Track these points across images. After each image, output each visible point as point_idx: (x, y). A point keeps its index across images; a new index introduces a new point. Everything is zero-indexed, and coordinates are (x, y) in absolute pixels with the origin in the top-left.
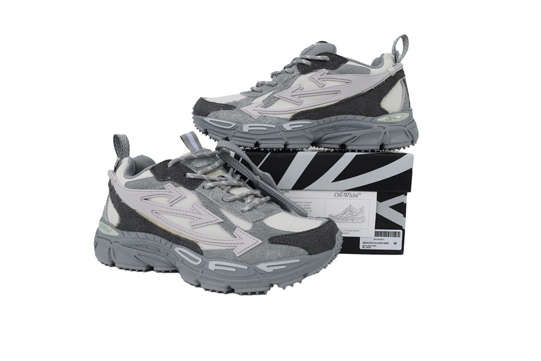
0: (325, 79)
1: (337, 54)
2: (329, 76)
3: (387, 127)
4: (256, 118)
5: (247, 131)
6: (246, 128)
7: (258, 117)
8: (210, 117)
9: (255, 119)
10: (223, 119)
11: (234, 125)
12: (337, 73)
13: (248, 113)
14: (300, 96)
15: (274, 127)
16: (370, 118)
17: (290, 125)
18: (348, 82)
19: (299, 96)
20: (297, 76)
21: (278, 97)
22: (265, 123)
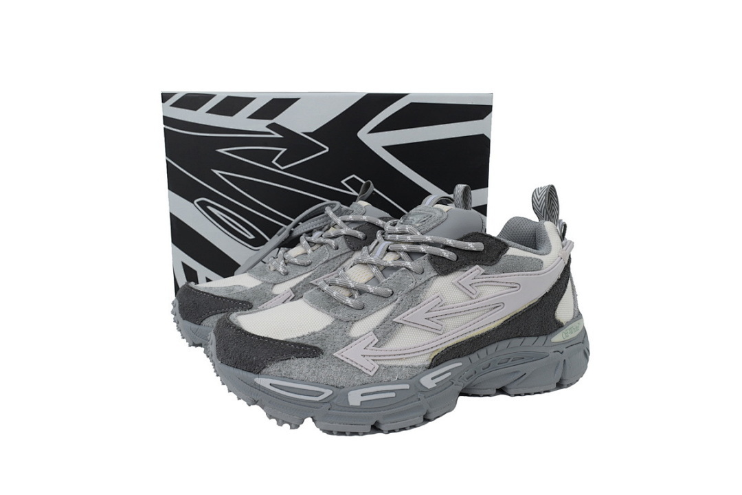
0: (479, 284)
1: (488, 233)
2: (486, 278)
3: (564, 349)
4: (372, 374)
5: (359, 404)
6: (355, 398)
7: (375, 370)
8: (268, 375)
9: (370, 376)
10: (302, 381)
11: (328, 392)
12: (496, 272)
13: (354, 365)
14: (440, 318)
15: (407, 386)
16: (542, 339)
17: (432, 379)
18: (514, 286)
19: (438, 318)
20: (432, 279)
21: (401, 322)
22: (389, 382)
